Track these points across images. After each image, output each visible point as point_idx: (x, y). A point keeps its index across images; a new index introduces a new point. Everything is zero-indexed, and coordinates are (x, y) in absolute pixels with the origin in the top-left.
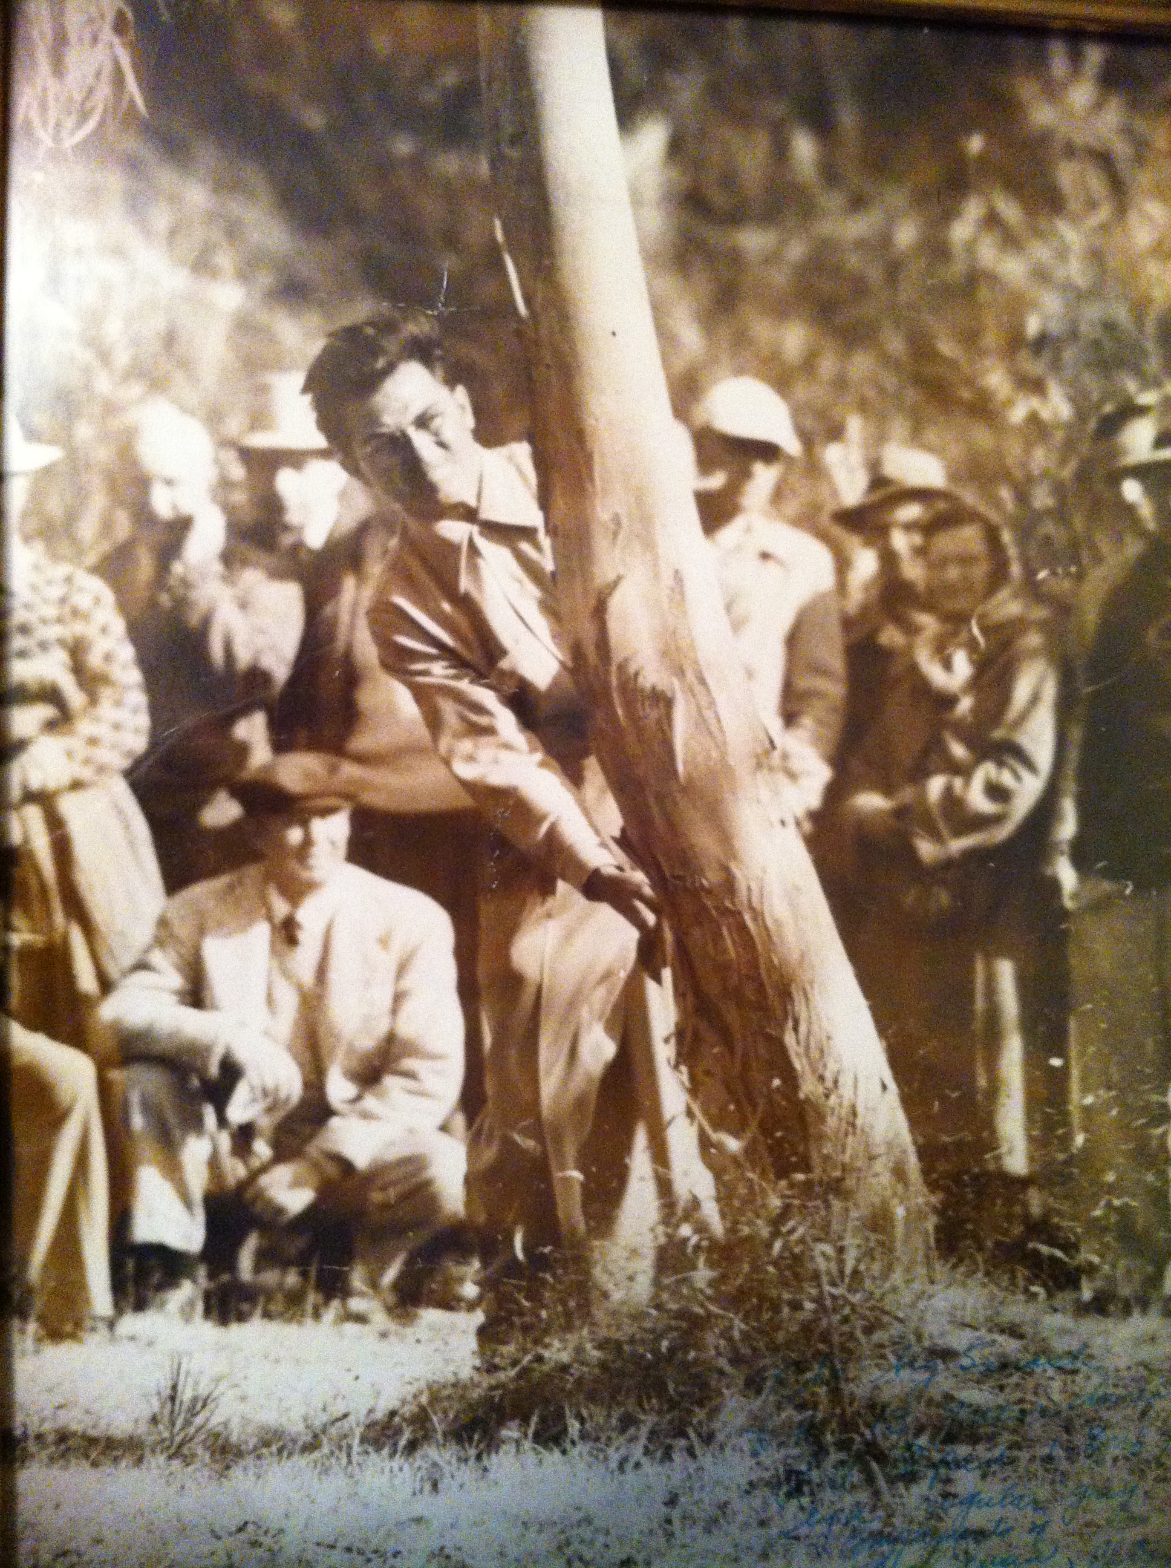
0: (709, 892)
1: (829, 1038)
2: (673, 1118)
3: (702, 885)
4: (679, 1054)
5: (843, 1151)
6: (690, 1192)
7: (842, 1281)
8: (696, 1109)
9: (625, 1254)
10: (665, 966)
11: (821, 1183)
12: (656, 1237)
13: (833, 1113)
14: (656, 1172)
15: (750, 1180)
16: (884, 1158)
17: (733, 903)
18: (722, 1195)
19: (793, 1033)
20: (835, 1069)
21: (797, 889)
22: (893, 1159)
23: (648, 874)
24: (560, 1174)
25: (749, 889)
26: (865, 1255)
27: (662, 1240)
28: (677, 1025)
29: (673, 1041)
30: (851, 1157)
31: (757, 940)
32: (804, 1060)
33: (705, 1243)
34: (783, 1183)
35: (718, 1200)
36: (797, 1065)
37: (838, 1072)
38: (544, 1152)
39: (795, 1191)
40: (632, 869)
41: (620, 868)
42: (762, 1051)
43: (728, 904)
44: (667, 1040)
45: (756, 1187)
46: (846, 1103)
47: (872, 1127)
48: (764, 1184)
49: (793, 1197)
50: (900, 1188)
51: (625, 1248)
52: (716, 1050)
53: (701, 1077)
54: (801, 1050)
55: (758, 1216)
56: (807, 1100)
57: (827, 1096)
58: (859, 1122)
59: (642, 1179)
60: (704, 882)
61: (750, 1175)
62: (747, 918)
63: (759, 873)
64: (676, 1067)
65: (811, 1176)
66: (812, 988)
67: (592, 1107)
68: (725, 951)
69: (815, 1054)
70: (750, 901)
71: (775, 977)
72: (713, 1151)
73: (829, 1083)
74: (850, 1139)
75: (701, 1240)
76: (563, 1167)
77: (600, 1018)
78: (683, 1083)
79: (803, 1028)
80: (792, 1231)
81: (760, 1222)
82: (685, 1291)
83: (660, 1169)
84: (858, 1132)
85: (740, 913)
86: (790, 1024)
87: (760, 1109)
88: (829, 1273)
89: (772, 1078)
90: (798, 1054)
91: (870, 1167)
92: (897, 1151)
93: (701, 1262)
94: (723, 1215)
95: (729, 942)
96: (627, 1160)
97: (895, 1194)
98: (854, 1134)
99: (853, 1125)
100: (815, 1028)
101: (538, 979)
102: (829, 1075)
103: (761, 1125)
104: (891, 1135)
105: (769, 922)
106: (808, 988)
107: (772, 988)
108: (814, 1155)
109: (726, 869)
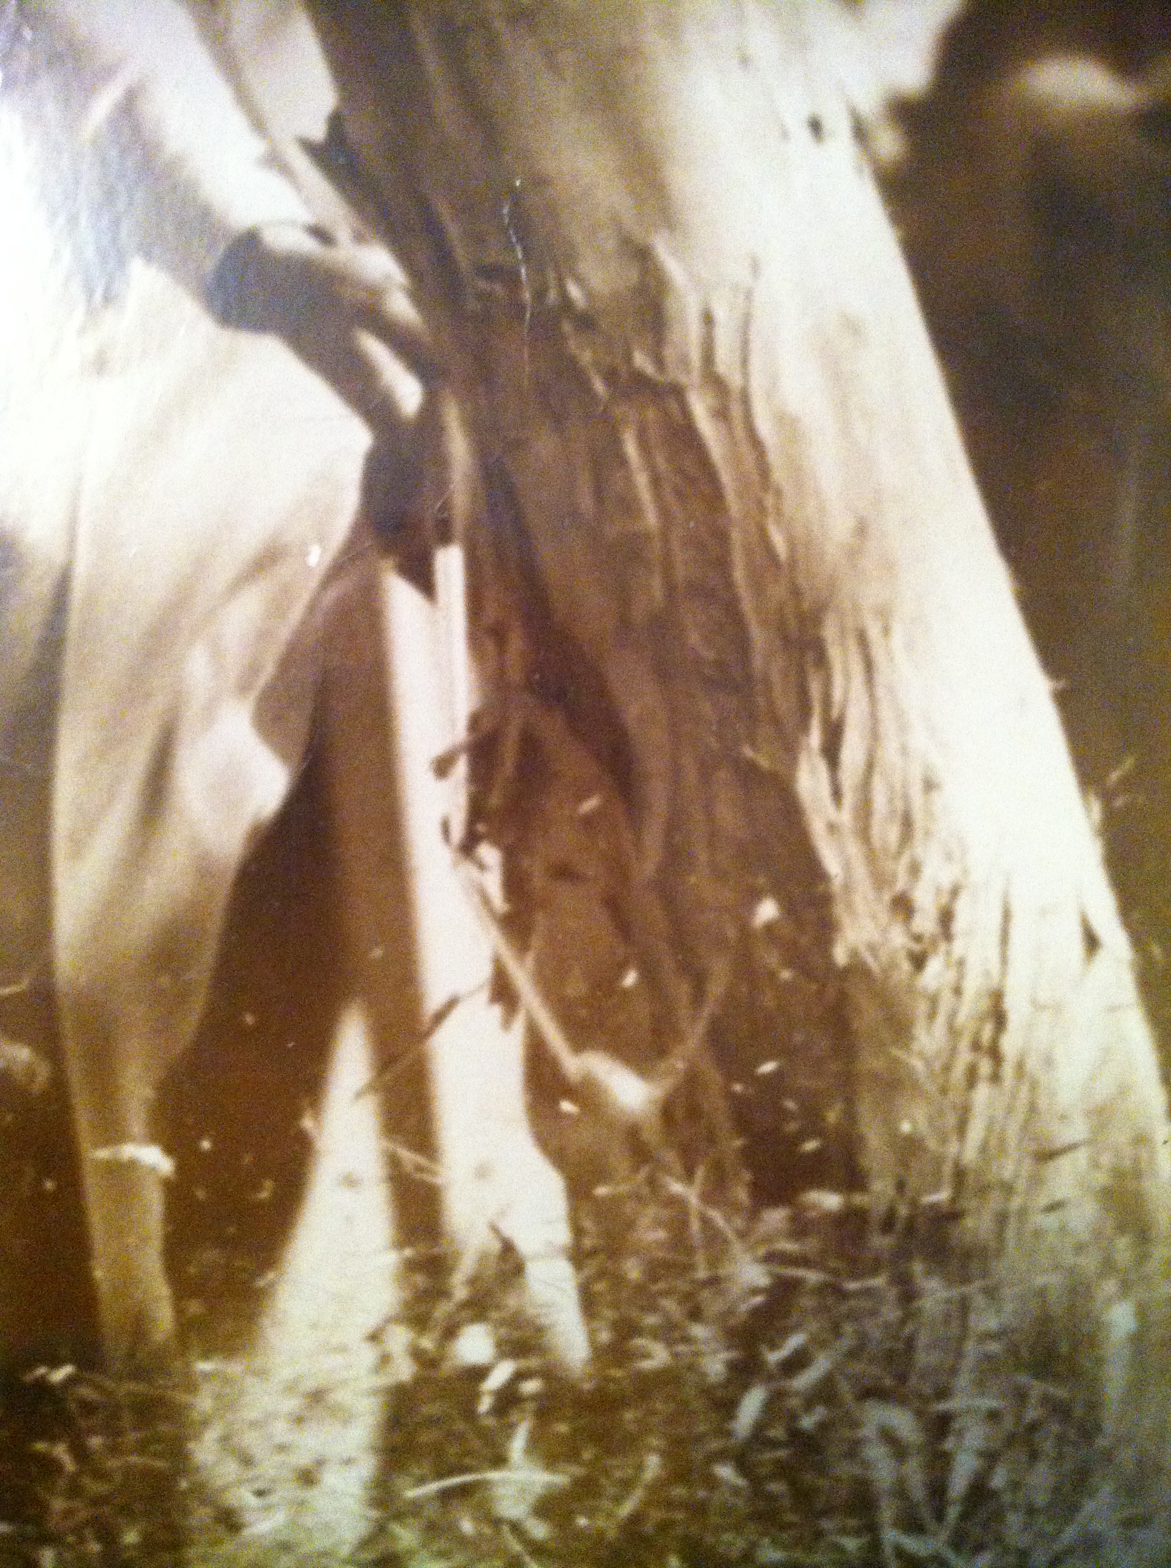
0: (586, 322)
1: (929, 786)
2: (451, 1004)
3: (566, 302)
4: (477, 811)
5: (962, 1128)
6: (495, 1230)
7: (940, 1515)
8: (522, 978)
9: (292, 1404)
10: (445, 537)
11: (888, 1224)
12: (385, 1360)
13: (932, 1015)
14: (394, 1162)
15: (676, 1203)
16: (1081, 1157)
17: (659, 362)
18: (588, 1243)
19: (822, 767)
20: (946, 883)
21: (853, 328)
22: (1106, 1160)
23: (404, 256)
24: (103, 1154)
25: (708, 320)
26: (1011, 1440)
27: (404, 1370)
28: (475, 722)
29: (461, 768)
30: (984, 1149)
31: (726, 477)
32: (854, 849)
33: (531, 1387)
34: (776, 1217)
35: (578, 1256)
36: (831, 861)
37: (955, 892)
38: (59, 1084)
39: (811, 1245)
40: (359, 238)
41: (321, 234)
42: (727, 815)
43: (641, 361)
44: (442, 767)
45: (695, 1226)
46: (973, 985)
47: (1049, 1062)
48: (716, 1216)
49: (802, 1261)
50: (1123, 1248)
51: (290, 1388)
52: (590, 804)
53: (538, 882)
54: (846, 817)
55: (695, 1314)
56: (857, 969)
57: (919, 961)
58: (1010, 1044)
59: (350, 1182)
60: (574, 291)
61: (676, 1187)
62: (700, 407)
63: (740, 273)
64: (468, 848)
65: (859, 1199)
66: (886, 631)
67: (208, 955)
68: (629, 506)
69: (887, 833)
70: (708, 357)
71: (778, 591)
72: (567, 1106)
73: (925, 922)
74: (982, 1093)
75: (520, 1376)
76: (113, 1133)
77: (243, 688)
78: (486, 900)
79: (852, 752)
80: (796, 1363)
81: (699, 1331)
82: (467, 1526)
83: (408, 1157)
84: (1008, 1071)
85: (678, 392)
86: (815, 738)
87: (716, 988)
88: (901, 1491)
89: (754, 896)
90: (832, 828)
91: (1036, 1181)
92: (1120, 1137)
93: (518, 1444)
94: (589, 1303)
95: (642, 480)
96: (307, 1123)
97: (1108, 1266)
98: (995, 1078)
99: (995, 1054)
100: (889, 752)
101: (59, 557)
102: (926, 902)
103: (716, 1036)
104: (1104, 1090)
105: (765, 427)
106: (874, 632)
107: (764, 623)
108: (874, 1137)
109: (643, 255)
